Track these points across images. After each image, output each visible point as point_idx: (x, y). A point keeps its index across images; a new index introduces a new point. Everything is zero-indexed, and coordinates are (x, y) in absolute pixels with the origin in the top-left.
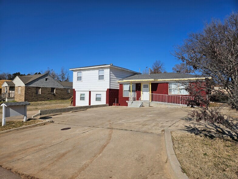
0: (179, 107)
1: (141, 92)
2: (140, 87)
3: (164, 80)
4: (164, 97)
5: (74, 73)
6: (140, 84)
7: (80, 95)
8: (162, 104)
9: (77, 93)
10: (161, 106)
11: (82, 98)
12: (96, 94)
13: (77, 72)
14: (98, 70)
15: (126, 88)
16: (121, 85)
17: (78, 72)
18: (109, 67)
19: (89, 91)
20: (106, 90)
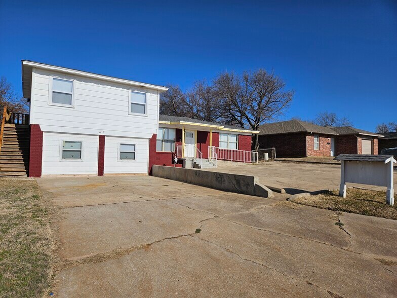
7: (61, 144)
12: (121, 144)
14: (130, 91)
18: (158, 90)
19: (100, 136)
20: (151, 138)
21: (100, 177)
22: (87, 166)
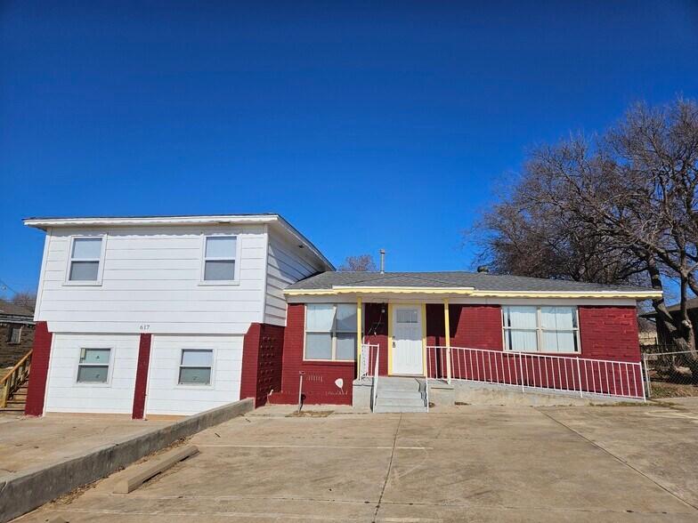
0: (578, 404)
1: (390, 340)
2: (385, 317)
3: (491, 293)
4: (486, 362)
5: (51, 241)
6: (385, 306)
7: (77, 354)
8: (506, 393)
9: (56, 342)
10: (503, 400)
11: (92, 371)
12: (184, 351)
13: (70, 238)
14: (203, 237)
15: (318, 320)
16: (297, 309)
17: (80, 236)
18: (264, 224)
19: (142, 335)
20: (245, 331)
21: (138, 421)
22: (114, 398)
